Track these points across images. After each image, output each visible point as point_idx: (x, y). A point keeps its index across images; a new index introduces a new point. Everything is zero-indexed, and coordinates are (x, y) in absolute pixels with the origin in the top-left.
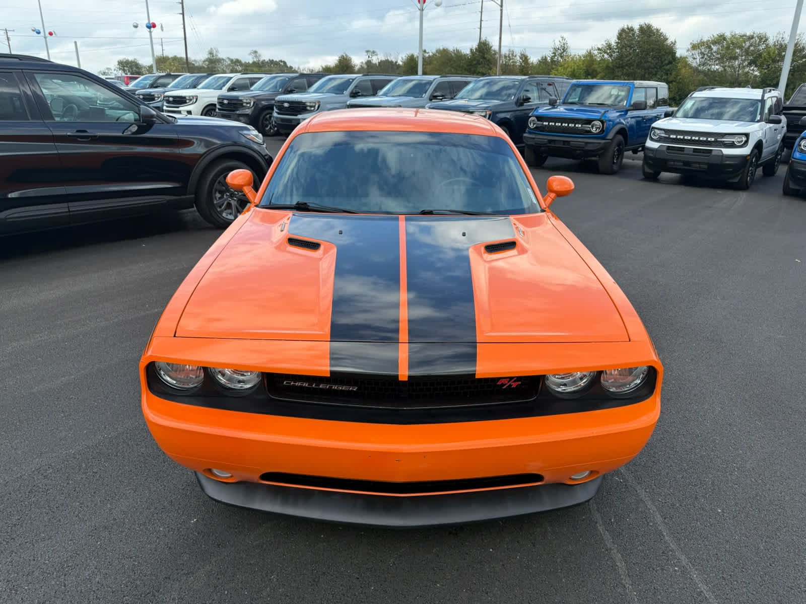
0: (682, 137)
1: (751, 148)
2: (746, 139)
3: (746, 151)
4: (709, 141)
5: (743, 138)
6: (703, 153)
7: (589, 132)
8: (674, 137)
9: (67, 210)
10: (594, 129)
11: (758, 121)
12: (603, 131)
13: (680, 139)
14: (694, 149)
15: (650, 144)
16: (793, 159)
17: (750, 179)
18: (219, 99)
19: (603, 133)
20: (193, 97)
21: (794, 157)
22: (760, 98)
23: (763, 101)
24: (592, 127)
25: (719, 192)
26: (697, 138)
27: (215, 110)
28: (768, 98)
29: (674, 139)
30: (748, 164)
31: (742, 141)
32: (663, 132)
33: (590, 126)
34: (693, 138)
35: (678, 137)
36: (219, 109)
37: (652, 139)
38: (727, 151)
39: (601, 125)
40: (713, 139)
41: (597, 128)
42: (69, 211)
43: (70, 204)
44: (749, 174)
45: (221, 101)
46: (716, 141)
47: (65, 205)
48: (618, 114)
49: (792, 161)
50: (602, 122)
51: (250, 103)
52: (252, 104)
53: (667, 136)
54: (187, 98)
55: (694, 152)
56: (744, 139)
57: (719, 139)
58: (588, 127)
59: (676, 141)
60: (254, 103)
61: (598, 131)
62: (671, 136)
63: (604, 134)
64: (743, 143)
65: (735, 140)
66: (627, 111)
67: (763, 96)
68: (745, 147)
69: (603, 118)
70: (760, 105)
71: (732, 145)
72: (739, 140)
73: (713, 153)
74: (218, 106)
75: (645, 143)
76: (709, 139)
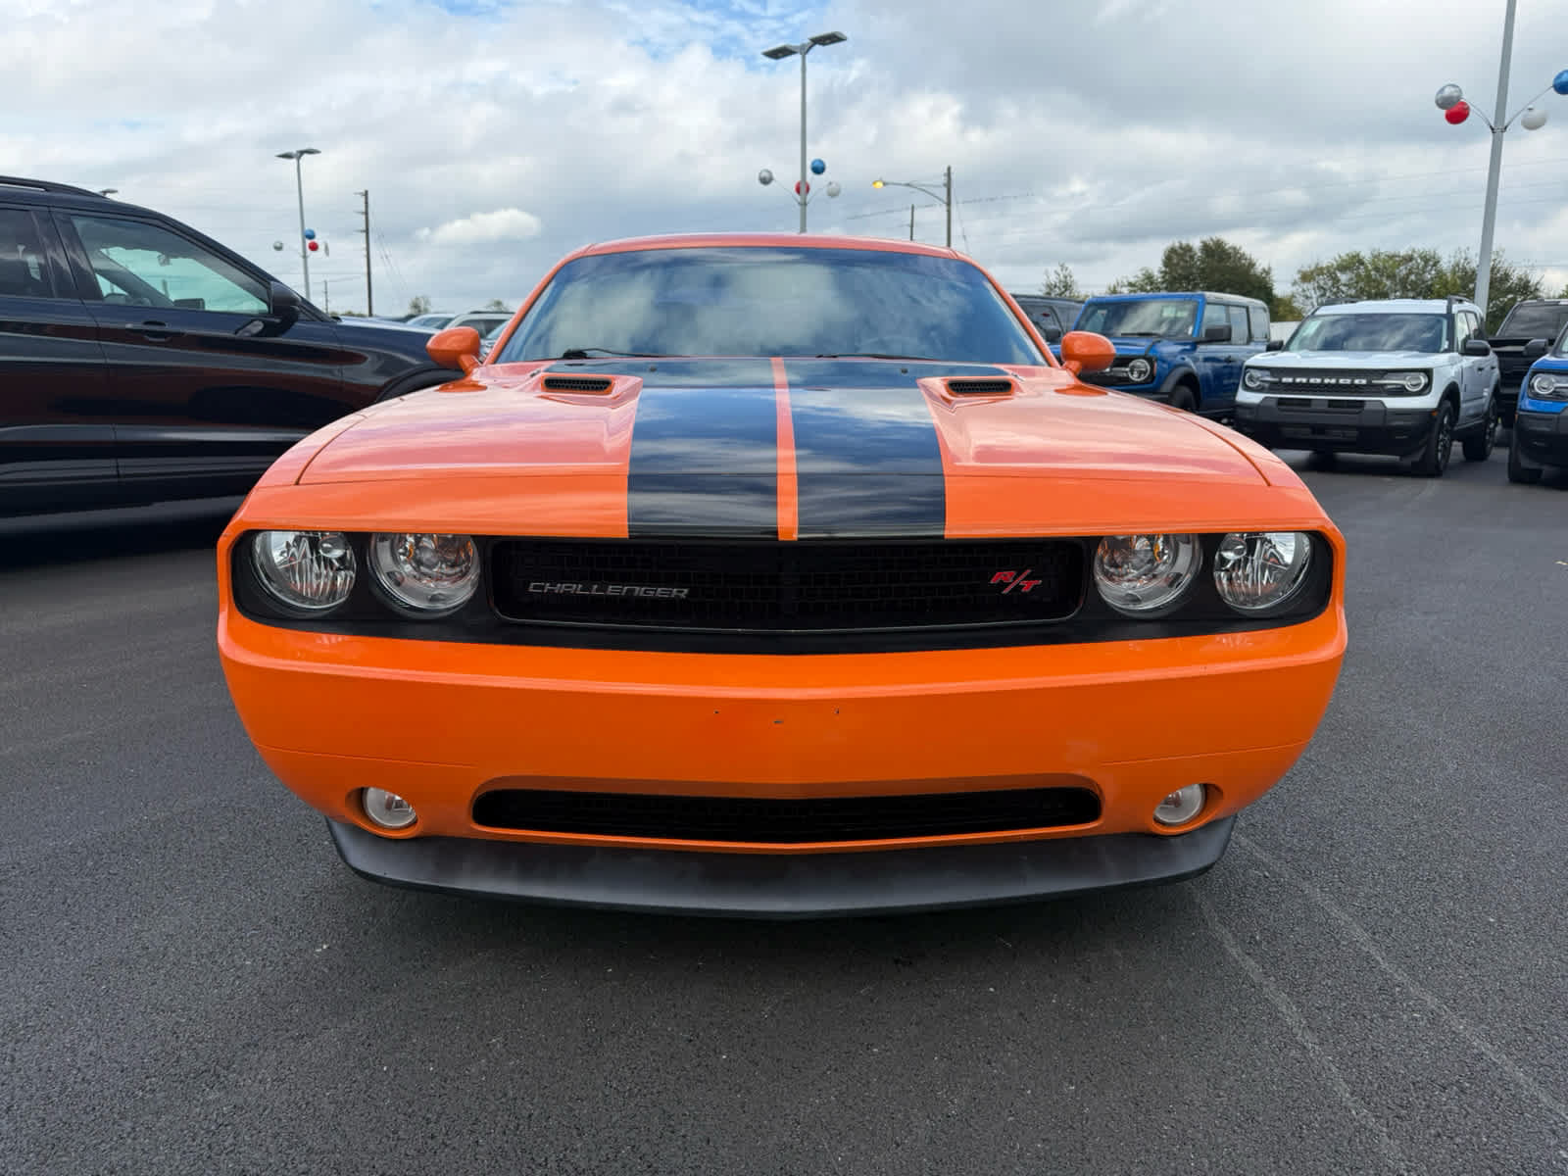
0: (1304, 380)
1: (1440, 395)
2: (1427, 380)
3: (1429, 401)
4: (1357, 386)
5: (1421, 377)
6: (1348, 407)
7: (1127, 379)
8: (1290, 380)
9: (115, 473)
10: (1136, 375)
11: (1446, 351)
12: (1152, 377)
13: (1301, 383)
14: (1330, 401)
15: (1244, 397)
16: (1521, 413)
17: (1443, 456)
19: (1152, 382)
21: (1523, 407)
22: (1444, 312)
23: (1450, 317)
24: (1132, 372)
25: (1388, 479)
26: (1333, 381)
28: (1459, 312)
29: (1289, 384)
30: (1436, 429)
31: (1418, 385)
32: (1268, 373)
33: (1127, 369)
34: (1327, 381)
35: (1298, 380)
37: (1247, 388)
38: (1393, 403)
39: (1149, 368)
40: (1364, 382)
41: (1140, 373)
42: (118, 476)
43: (122, 462)
44: (1440, 448)
46: (1370, 385)
47: (112, 462)
48: (1180, 348)
49: (1520, 416)
50: (1150, 360)
53: (1277, 380)
55: (1329, 406)
56: (1423, 380)
57: (1374, 381)
58: (1123, 371)
59: (1294, 387)
61: (1142, 378)
62: (1284, 380)
63: (1154, 383)
64: (1421, 387)
65: (1407, 382)
66: (1195, 345)
67: (1449, 308)
68: (1429, 393)
69: (1151, 354)
70: (1445, 323)
71: (1401, 392)
72: (1414, 382)
73: (1367, 407)
75: (1235, 396)
76: (1357, 382)
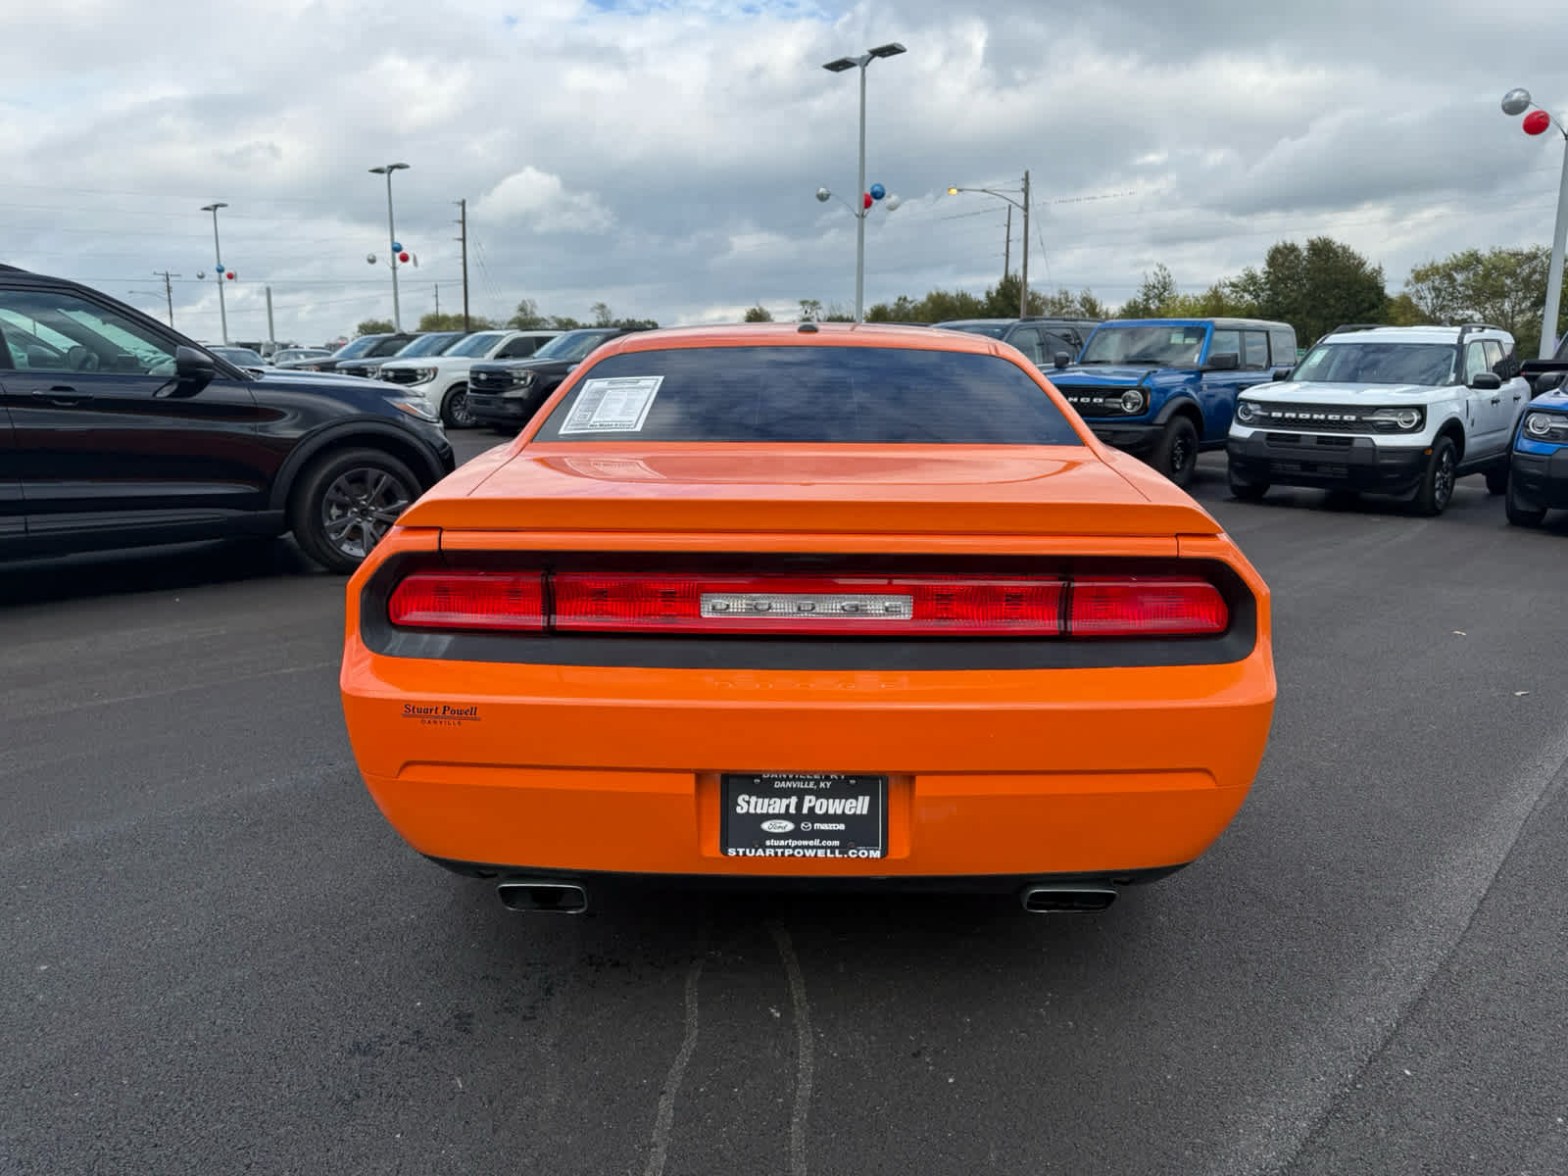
0: (1293, 415)
1: (1434, 434)
2: (1420, 417)
3: (1423, 439)
4: (1346, 422)
5: (1414, 414)
6: (1337, 444)
7: (1120, 410)
8: (1280, 415)
10: (1129, 406)
11: (1451, 385)
12: (1145, 409)
13: (1290, 418)
14: (1319, 437)
15: (1239, 431)
16: (1517, 453)
17: (1443, 495)
18: (472, 372)
19: (1144, 414)
20: (429, 370)
21: (1519, 447)
22: (1455, 342)
23: (1460, 348)
24: (1125, 402)
25: (1376, 519)
26: (1322, 417)
27: (464, 392)
28: (1473, 342)
29: (1279, 419)
30: (1431, 465)
31: (1410, 422)
32: (1258, 406)
33: (1121, 400)
34: (1315, 416)
35: (1287, 415)
36: (472, 391)
37: (1241, 422)
38: (1381, 440)
39: (1142, 399)
40: (1353, 418)
41: (1134, 405)
44: (1437, 486)
45: (474, 376)
46: (1359, 422)
48: (1186, 377)
49: (1515, 456)
50: (1144, 392)
51: (525, 379)
52: (529, 379)
53: (1266, 414)
54: (420, 372)
55: (1318, 443)
56: (1416, 417)
57: (1365, 417)
58: (1115, 403)
59: (1282, 422)
60: (532, 380)
61: (1136, 408)
62: (1274, 414)
63: (1148, 415)
64: (1413, 424)
65: (1399, 419)
66: (1200, 373)
67: (1461, 339)
68: (1422, 430)
69: (1144, 385)
70: (1455, 353)
71: (1393, 429)
72: (1408, 419)
73: (1356, 444)
74: (470, 386)
75: (1228, 430)
76: (1346, 418)
